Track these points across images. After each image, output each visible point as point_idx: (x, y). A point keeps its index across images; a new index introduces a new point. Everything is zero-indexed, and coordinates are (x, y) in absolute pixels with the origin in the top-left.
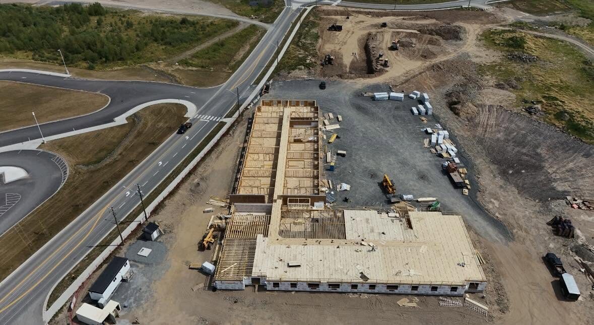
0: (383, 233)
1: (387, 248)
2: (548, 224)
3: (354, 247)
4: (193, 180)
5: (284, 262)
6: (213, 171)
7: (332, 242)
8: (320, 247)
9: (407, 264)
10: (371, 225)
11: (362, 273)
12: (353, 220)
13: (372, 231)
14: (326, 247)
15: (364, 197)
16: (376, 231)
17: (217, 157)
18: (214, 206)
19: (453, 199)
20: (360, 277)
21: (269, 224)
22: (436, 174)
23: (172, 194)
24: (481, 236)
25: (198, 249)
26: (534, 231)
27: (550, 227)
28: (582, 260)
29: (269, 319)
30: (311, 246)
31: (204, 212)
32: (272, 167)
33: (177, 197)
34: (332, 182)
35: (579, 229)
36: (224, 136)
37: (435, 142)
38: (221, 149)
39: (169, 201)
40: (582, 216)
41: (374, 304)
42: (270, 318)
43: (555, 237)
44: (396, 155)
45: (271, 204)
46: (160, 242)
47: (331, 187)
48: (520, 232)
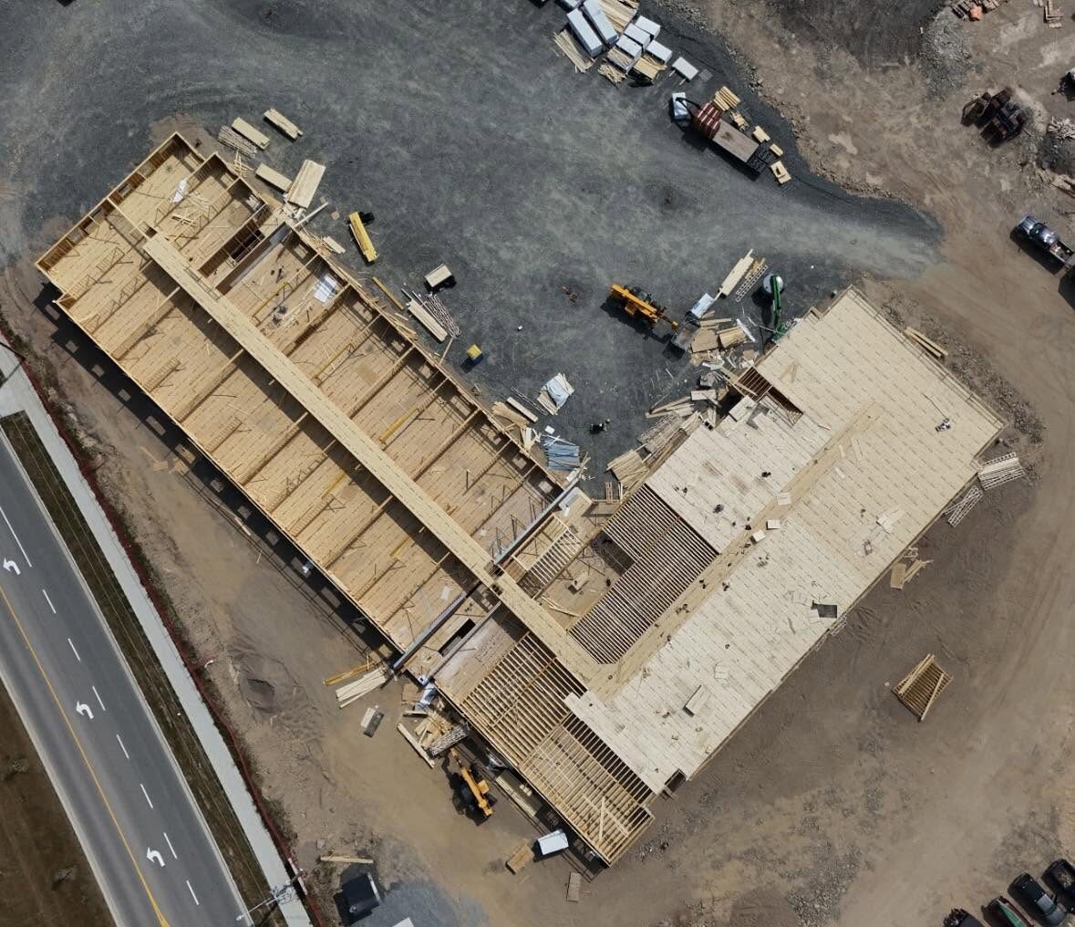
0: (765, 475)
1: (802, 505)
2: (967, 120)
3: (750, 558)
4: (227, 678)
5: (674, 713)
6: (228, 609)
7: (704, 587)
8: (696, 617)
9: (864, 511)
10: (727, 474)
11: (814, 606)
12: (685, 490)
13: (743, 487)
14: (706, 607)
15: (619, 384)
16: (748, 480)
17: (177, 558)
18: (366, 700)
19: (775, 221)
20: (821, 616)
21: (553, 656)
22: (682, 163)
23: (244, 764)
24: (889, 278)
25: (472, 822)
26: (956, 169)
27: (974, 129)
28: (1068, 179)
29: (746, 819)
30: (680, 632)
31: (368, 734)
32: (348, 479)
33: (266, 760)
34: (515, 397)
35: (1020, 86)
36: (89, 472)
37: (600, 43)
38: (147, 523)
39: (266, 782)
40: (1004, 36)
41: (862, 626)
42: (747, 816)
43: (998, 151)
44: (554, 167)
45: (499, 604)
46: (394, 886)
47: (534, 419)
48: (938, 197)
